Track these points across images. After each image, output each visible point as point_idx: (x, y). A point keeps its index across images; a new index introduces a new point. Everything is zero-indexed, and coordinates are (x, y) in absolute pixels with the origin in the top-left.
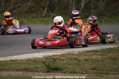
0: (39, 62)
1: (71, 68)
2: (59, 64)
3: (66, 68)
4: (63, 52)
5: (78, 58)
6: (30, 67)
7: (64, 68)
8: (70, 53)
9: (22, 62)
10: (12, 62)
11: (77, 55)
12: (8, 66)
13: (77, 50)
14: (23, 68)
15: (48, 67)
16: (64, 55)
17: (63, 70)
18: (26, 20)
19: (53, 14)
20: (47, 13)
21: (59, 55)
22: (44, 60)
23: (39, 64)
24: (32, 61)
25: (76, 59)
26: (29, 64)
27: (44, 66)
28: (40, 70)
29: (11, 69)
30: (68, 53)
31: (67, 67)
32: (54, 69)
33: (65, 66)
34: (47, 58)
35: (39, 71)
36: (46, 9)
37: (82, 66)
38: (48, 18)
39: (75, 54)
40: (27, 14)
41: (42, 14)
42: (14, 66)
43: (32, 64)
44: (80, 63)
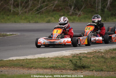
0: (66, 60)
1: (98, 66)
2: (86, 62)
3: (93, 66)
4: (89, 50)
5: (105, 56)
6: (58, 65)
7: (91, 65)
8: (96, 51)
9: (50, 60)
10: (40, 60)
11: (103, 53)
12: (36, 64)
13: (104, 47)
14: (51, 66)
15: (75, 65)
16: (91, 53)
17: (91, 68)
18: (53, 18)
19: (80, 12)
20: (74, 11)
21: (86, 53)
22: (71, 58)
23: (66, 62)
24: (60, 59)
25: (102, 57)
26: (56, 62)
27: (71, 64)
28: (67, 68)
29: (39, 67)
30: (95, 51)
31: (94, 65)
32: (81, 67)
33: (92, 64)
34: (74, 56)
35: (66, 69)
36: (73, 7)
37: (108, 64)
38: (74, 17)
39: (102, 52)
40: (55, 12)
41: (68, 13)
42: (42, 64)
43: (60, 62)
44: (107, 61)
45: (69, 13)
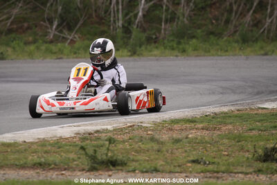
0: (67, 148)
1: (145, 160)
3: (133, 160)
4: (116, 123)
6: (51, 158)
8: (134, 125)
9: (30, 147)
10: (6, 148)
11: (153, 130)
14: (34, 162)
15: (93, 158)
16: (121, 129)
19: (73, 34)
20: (58, 32)
21: (111, 131)
22: (79, 143)
23: (68, 151)
24: (50, 145)
26: (46, 152)
27: (83, 156)
28: (74, 166)
29: (7, 165)
30: (131, 126)
31: (135, 158)
32: (107, 164)
33: (130, 156)
34: (83, 138)
35: (72, 168)
36: (56, 23)
37: (168, 155)
38: (60, 44)
42: (13, 157)
43: (54, 152)
45: (48, 37)
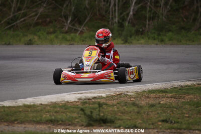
0: (72, 109)
1: (128, 119)
2: (107, 113)
3: (119, 119)
4: (109, 92)
5: (137, 102)
6: (59, 117)
8: (121, 94)
9: (45, 108)
10: (28, 109)
11: (134, 98)
12: (21, 115)
13: (132, 88)
14: (47, 119)
15: (90, 117)
16: (112, 97)
17: (116, 123)
19: (82, 27)
20: (72, 25)
21: (104, 98)
22: (81, 106)
24: (61, 107)
25: (134, 104)
26: (56, 112)
27: (83, 116)
28: (76, 123)
29: (28, 121)
30: (119, 94)
31: (121, 118)
32: (99, 122)
33: (117, 116)
34: (84, 102)
35: (74, 124)
36: (70, 19)
37: (145, 116)
39: (130, 95)
40: (39, 27)
41: (62, 28)
42: (31, 115)
43: (62, 112)
44: (142, 111)
45: (64, 29)
